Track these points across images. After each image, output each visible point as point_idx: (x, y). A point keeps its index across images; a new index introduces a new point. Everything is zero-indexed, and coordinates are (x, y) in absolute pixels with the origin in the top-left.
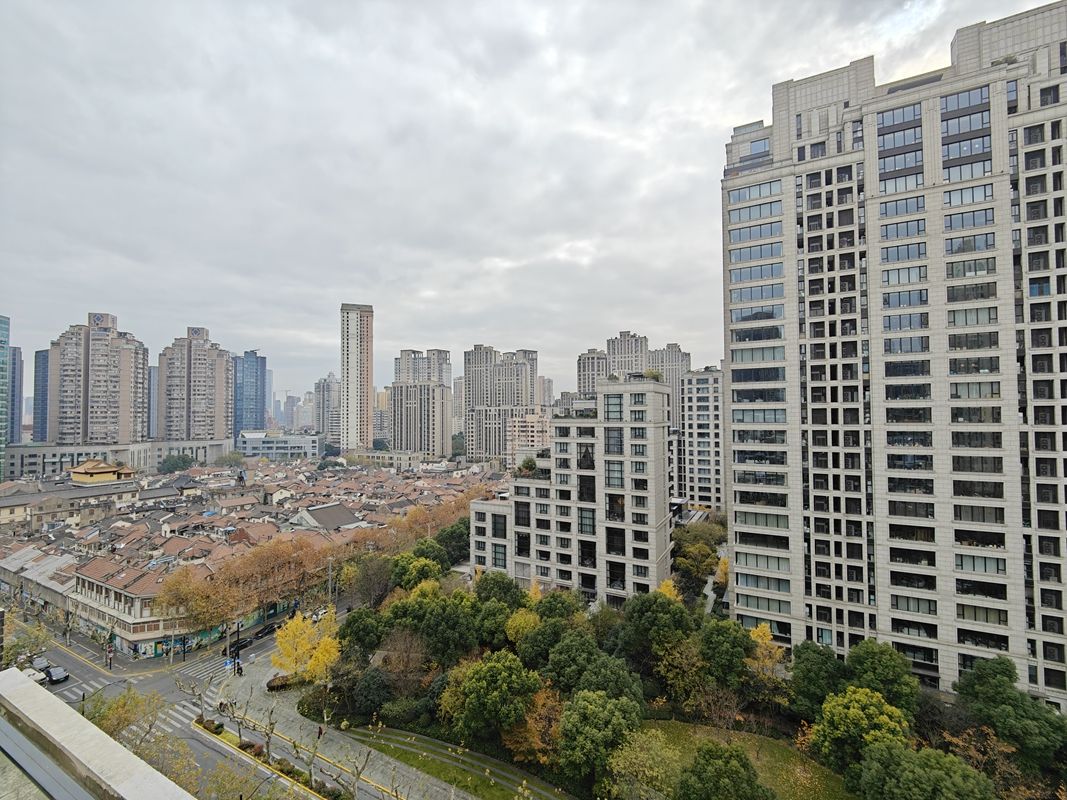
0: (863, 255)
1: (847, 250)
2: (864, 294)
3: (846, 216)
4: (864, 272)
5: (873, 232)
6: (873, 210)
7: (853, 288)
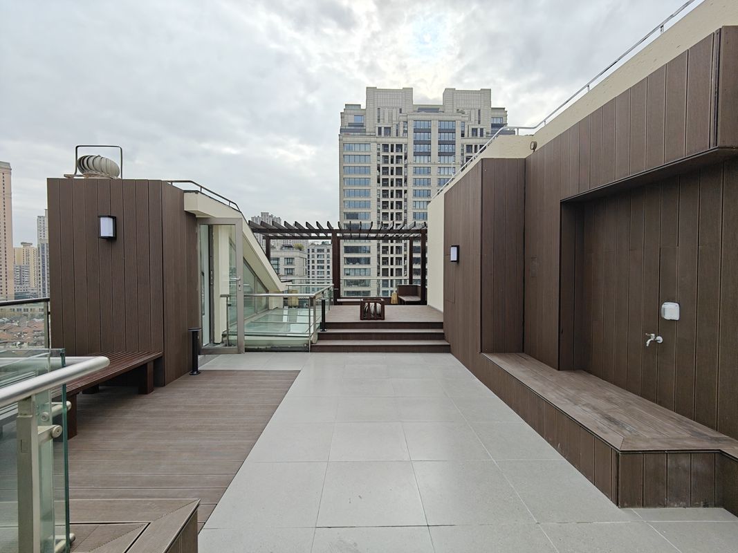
0: (406, 192)
1: (399, 188)
2: (406, 212)
3: (399, 170)
4: (406, 200)
5: (410, 181)
6: (410, 170)
7: (401, 208)
